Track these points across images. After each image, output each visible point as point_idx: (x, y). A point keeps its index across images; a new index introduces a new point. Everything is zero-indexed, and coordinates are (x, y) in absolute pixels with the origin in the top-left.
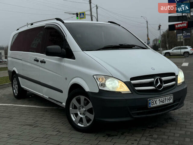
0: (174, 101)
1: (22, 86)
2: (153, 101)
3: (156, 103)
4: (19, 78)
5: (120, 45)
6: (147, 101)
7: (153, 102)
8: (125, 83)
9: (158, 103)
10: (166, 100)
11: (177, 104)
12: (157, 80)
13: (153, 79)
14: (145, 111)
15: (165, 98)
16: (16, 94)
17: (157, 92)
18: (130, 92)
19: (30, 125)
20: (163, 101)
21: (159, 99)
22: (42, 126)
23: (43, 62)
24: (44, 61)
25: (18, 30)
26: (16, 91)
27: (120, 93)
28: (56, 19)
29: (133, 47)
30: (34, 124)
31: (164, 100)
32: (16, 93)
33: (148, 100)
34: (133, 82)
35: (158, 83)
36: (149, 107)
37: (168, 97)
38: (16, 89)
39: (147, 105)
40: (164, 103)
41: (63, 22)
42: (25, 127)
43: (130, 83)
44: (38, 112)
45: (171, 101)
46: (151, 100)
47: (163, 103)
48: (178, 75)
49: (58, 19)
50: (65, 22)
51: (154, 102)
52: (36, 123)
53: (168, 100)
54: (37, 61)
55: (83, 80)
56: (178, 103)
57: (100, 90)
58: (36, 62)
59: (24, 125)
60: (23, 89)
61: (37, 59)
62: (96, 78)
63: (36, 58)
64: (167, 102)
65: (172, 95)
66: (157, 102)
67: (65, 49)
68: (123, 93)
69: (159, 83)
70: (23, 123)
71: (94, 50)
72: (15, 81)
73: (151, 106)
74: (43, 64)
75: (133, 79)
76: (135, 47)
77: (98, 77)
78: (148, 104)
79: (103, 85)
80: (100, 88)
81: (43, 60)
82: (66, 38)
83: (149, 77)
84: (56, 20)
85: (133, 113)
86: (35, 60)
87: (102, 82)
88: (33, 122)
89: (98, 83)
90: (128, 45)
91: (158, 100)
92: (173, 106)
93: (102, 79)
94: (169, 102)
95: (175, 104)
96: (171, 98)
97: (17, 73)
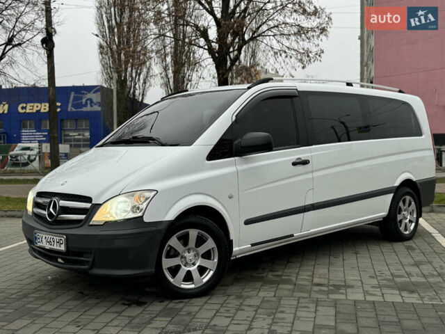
0: (68, 251)
7: (39, 237)
10: (54, 242)
15: (52, 237)
20: (50, 242)
31: (51, 240)
33: (34, 231)
36: (36, 244)
37: (58, 238)
40: (52, 247)
45: (63, 248)
46: (37, 234)
47: (50, 246)
53: (58, 244)
64: (56, 247)
65: (63, 237)
69: (51, 210)
78: (34, 238)
91: (44, 236)
94: (58, 248)
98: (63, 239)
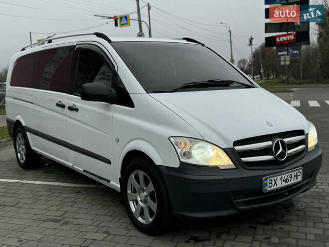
0: (304, 179)
1: (33, 148)
2: (271, 180)
3: (275, 183)
4: (27, 133)
5: (209, 81)
6: (262, 181)
7: (271, 182)
8: (225, 150)
9: (280, 184)
10: (291, 178)
11: (307, 183)
12: (277, 144)
13: (270, 143)
14: (258, 197)
15: (290, 174)
16: (22, 161)
17: (277, 164)
18: (234, 167)
19: (55, 221)
20: (287, 179)
21: (280, 177)
22: (75, 223)
23: (73, 109)
24: (75, 107)
25: (23, 49)
26: (22, 156)
27: (216, 168)
28: (95, 34)
29: (231, 85)
30: (61, 218)
31: (289, 178)
32: (22, 159)
33: (264, 178)
34: (237, 148)
35: (279, 149)
36: (265, 192)
37: (295, 172)
38: (22, 152)
39: (261, 188)
40: (289, 183)
41: (109, 41)
42: (46, 224)
43: (232, 150)
44: (64, 195)
45: (300, 179)
46: (268, 180)
47: (287, 184)
48: (308, 134)
49: (99, 35)
50: (112, 41)
51: (273, 183)
52: (64, 216)
53: (295, 177)
54: (63, 106)
55: (151, 146)
56: (308, 180)
57: (181, 163)
58: (60, 108)
59: (44, 221)
60: (34, 152)
61: (63, 103)
62: (174, 141)
63: (60, 102)
64: (293, 181)
65: (300, 169)
66: (277, 182)
67: (115, 89)
68: (221, 168)
69: (281, 150)
70: (42, 217)
71: (167, 92)
72: (21, 138)
73: (268, 189)
74: (74, 112)
75: (237, 143)
76: (232, 83)
77: (178, 140)
78: (264, 185)
79: (187, 154)
80: (182, 160)
81: (74, 105)
82: (116, 69)
83: (264, 138)
84: (95, 36)
85: (237, 203)
86: (58, 105)
87: (184, 150)
88: (59, 214)
89: (179, 151)
90: (223, 81)
92: (301, 187)
93: (185, 144)
94: (296, 181)
95: (304, 184)
96: (299, 174)
97: (24, 124)
98: (301, 171)
